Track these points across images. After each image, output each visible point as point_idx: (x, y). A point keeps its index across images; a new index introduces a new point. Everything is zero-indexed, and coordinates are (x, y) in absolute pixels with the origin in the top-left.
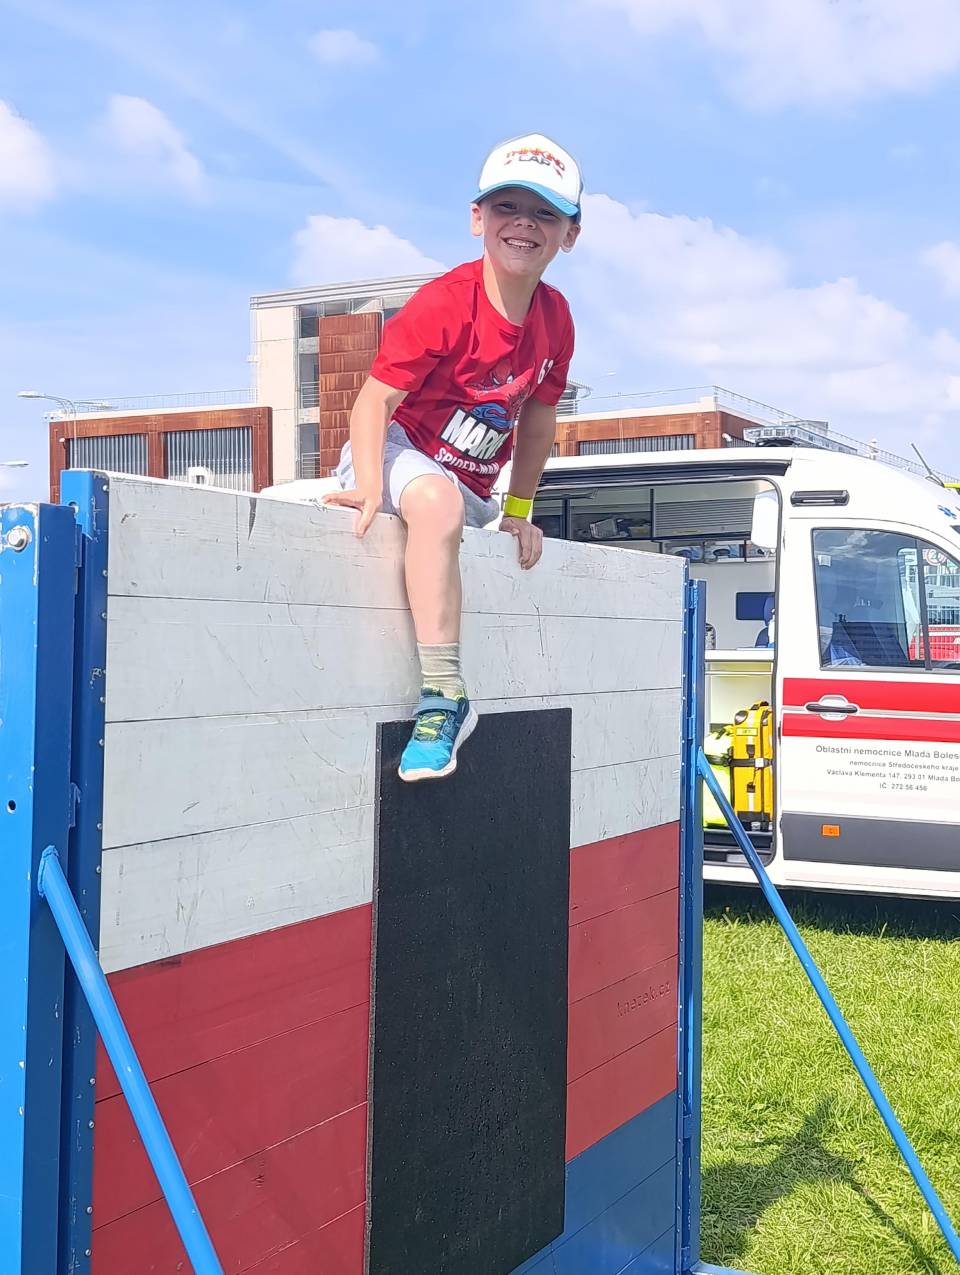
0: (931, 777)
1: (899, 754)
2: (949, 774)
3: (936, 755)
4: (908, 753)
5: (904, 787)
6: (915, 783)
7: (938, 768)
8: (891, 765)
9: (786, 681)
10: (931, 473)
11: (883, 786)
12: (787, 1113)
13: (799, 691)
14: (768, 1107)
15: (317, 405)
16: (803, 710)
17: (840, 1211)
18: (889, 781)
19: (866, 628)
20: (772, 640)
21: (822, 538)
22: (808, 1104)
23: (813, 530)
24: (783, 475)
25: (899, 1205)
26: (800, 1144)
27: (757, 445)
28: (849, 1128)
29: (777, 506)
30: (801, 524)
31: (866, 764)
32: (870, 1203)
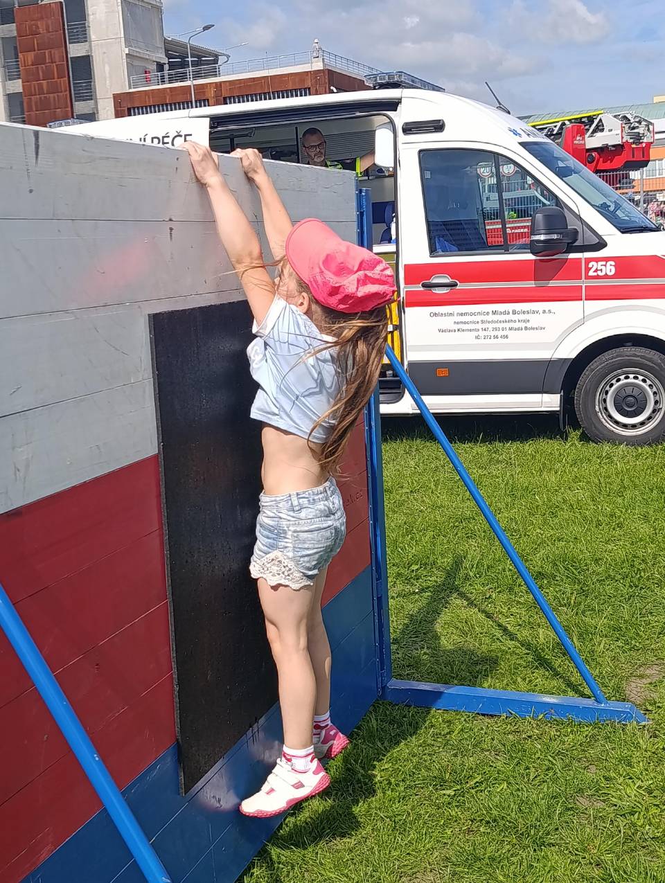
0: (510, 329)
1: (488, 313)
2: (523, 325)
3: (514, 312)
4: (494, 313)
5: (492, 337)
6: (500, 333)
7: (515, 321)
8: (483, 322)
9: (407, 267)
10: (500, 104)
11: (477, 337)
12: (434, 570)
13: (415, 273)
14: (421, 567)
15: (19, 78)
16: (419, 288)
17: (481, 633)
18: (482, 333)
19: (458, 224)
20: (394, 237)
21: (425, 156)
22: (447, 561)
23: (420, 151)
24: (396, 110)
25: (520, 625)
26: (446, 590)
27: (375, 89)
28: (478, 576)
29: (392, 135)
30: (411, 147)
31: (465, 323)
32: (500, 625)
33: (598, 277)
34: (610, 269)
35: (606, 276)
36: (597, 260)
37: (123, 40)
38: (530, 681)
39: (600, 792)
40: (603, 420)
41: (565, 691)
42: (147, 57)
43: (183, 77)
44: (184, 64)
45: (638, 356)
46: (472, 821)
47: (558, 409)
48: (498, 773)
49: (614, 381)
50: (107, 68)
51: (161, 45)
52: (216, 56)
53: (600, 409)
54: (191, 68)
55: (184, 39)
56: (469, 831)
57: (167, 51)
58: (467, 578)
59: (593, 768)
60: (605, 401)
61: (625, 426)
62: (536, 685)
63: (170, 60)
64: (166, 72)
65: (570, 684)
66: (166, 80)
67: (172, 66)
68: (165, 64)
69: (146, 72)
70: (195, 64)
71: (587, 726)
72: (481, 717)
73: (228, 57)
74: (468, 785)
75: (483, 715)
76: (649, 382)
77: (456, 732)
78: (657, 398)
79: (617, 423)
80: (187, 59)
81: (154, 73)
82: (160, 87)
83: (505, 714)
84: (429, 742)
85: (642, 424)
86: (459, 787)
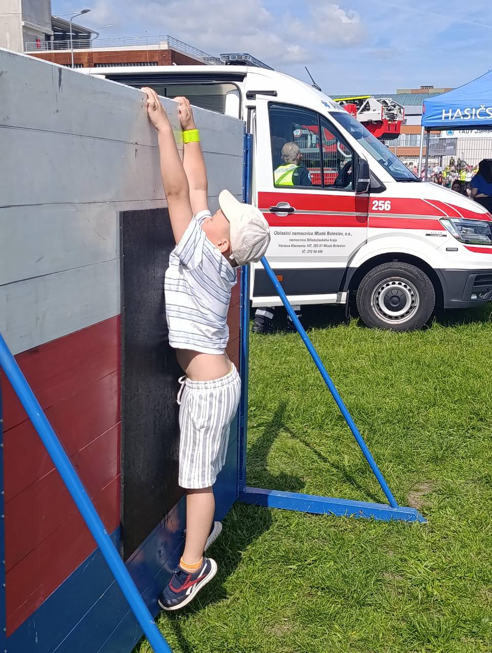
0: (325, 246)
1: (312, 234)
2: (333, 243)
4: (316, 233)
6: (318, 249)
8: (308, 240)
10: (315, 83)
14: (257, 409)
16: (268, 211)
18: (307, 249)
22: (274, 405)
24: (242, 81)
25: (329, 452)
26: (275, 426)
27: (227, 65)
28: (297, 416)
29: (238, 99)
31: (297, 240)
32: (316, 452)
33: (378, 211)
34: (387, 206)
35: (384, 211)
36: (379, 199)
37: (21, 15)
38: (341, 491)
39: (399, 569)
40: (375, 312)
41: (366, 499)
42: (38, 29)
43: (64, 46)
44: (64, 37)
45: (402, 269)
46: (311, 587)
47: (345, 303)
48: (327, 554)
49: (385, 286)
50: (8, 35)
51: (49, 21)
52: (89, 33)
53: (374, 305)
54: (71, 40)
55: (67, 19)
56: (310, 594)
57: (53, 26)
58: (289, 417)
59: (391, 553)
60: (377, 299)
61: (390, 317)
62: (346, 494)
63: (55, 33)
64: (52, 42)
65: (369, 495)
66: (52, 47)
67: (56, 37)
68: (51, 35)
69: (37, 41)
70: (74, 37)
71: (384, 524)
72: (310, 515)
73: (98, 34)
74: (307, 562)
75: (312, 514)
76: (408, 287)
77: (293, 525)
78: (414, 299)
79: (385, 314)
80: (68, 34)
81: (43, 42)
82: (48, 52)
83: (326, 513)
84: (275, 531)
85: (402, 316)
86: (300, 564)
